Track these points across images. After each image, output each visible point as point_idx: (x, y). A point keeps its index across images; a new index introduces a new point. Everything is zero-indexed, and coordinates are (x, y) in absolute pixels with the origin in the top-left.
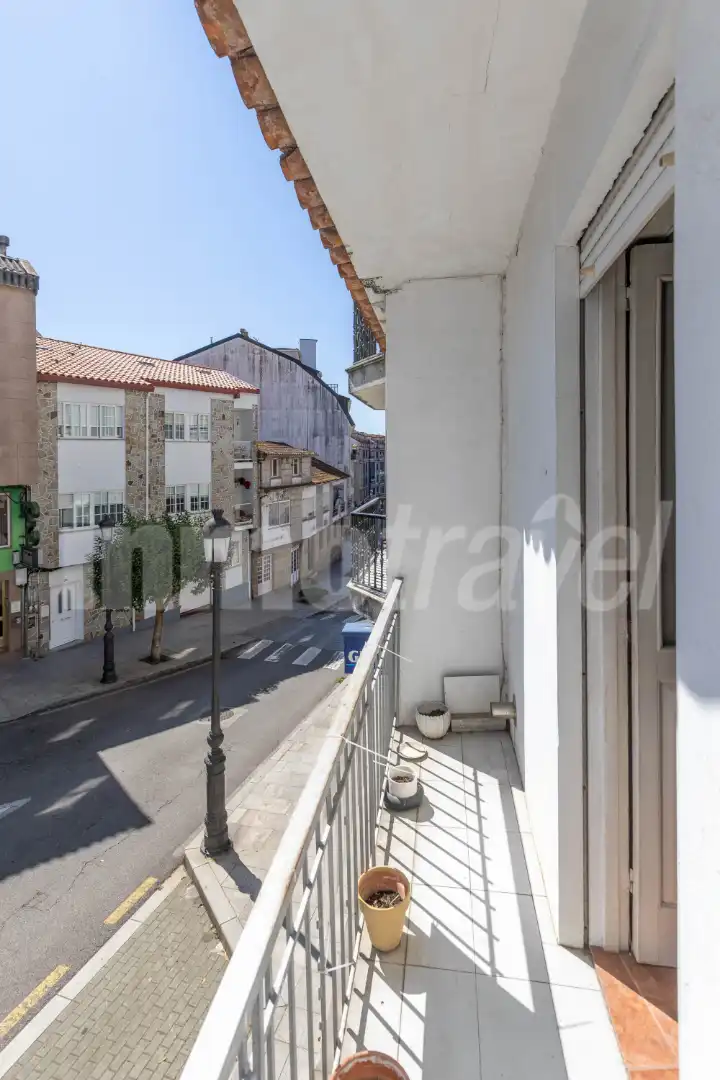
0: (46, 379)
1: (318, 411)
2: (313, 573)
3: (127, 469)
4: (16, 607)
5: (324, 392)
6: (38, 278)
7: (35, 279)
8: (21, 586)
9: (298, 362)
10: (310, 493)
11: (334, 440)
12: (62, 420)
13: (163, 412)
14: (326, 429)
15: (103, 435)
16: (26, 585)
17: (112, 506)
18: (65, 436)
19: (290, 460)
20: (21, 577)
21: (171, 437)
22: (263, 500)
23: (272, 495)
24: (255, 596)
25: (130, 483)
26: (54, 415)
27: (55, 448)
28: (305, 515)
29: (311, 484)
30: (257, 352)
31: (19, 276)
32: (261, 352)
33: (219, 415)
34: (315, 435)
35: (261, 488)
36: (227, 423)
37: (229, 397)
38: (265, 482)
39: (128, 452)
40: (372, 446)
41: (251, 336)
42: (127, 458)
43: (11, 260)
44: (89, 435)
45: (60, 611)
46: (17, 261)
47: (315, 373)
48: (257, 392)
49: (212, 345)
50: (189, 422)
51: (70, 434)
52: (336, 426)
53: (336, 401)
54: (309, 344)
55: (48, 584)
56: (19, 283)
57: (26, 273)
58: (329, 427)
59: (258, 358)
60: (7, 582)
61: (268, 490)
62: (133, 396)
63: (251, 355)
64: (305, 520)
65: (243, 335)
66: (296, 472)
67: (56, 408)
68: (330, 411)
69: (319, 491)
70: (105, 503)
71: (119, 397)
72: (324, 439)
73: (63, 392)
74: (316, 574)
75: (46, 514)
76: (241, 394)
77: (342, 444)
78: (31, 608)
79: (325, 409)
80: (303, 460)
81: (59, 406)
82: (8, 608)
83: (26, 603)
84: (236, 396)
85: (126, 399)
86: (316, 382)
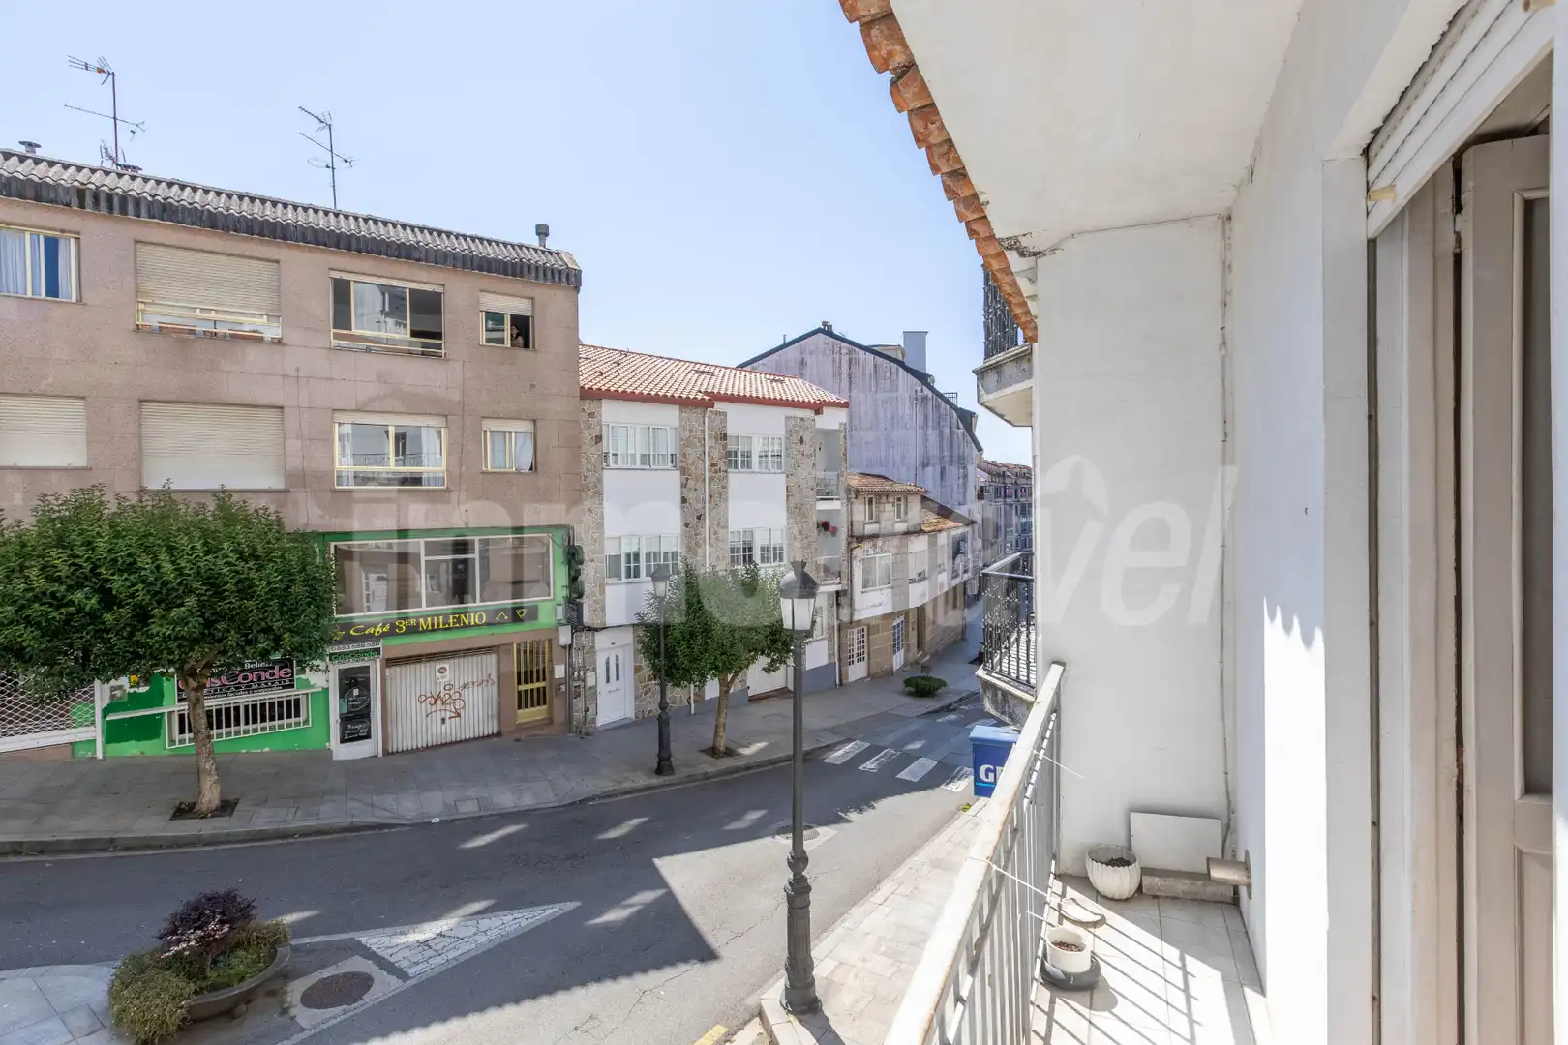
0: (590, 395)
1: (930, 431)
2: (924, 656)
3: (682, 508)
4: (559, 672)
5: (938, 407)
6: (580, 271)
7: (578, 274)
8: (564, 647)
9: (901, 364)
10: (919, 544)
11: (953, 472)
12: (607, 445)
13: (725, 434)
14: (942, 458)
15: (654, 464)
16: (570, 646)
17: (666, 554)
18: (612, 466)
19: (892, 500)
20: (565, 637)
21: (736, 467)
22: (854, 553)
23: (867, 545)
24: (844, 682)
25: (687, 525)
26: (599, 439)
27: (600, 480)
28: (913, 575)
29: (921, 532)
30: (844, 351)
31: (560, 272)
32: (850, 352)
33: (795, 439)
34: (925, 465)
35: (852, 536)
36: (807, 449)
37: (808, 414)
38: (858, 530)
39: (684, 486)
40: (1008, 481)
41: (836, 331)
42: (682, 493)
43: (551, 253)
44: (638, 465)
45: (608, 681)
46: (558, 254)
47: (923, 378)
48: (846, 405)
49: (786, 345)
50: (757, 448)
51: (616, 463)
52: (956, 453)
53: (955, 415)
54: (917, 338)
55: (593, 647)
56: (560, 279)
57: (568, 268)
58: (946, 453)
59: (845, 359)
60: (550, 640)
61: (861, 539)
62: (693, 415)
63: (837, 356)
64: (912, 581)
65: (826, 330)
66: (899, 516)
67: (601, 430)
68: (947, 430)
69: (933, 543)
70: (657, 550)
71: (671, 416)
72: (938, 469)
73: (609, 411)
74: (928, 657)
75: (592, 561)
76: (825, 410)
77: (965, 476)
78: (576, 674)
79: (938, 426)
80: (910, 498)
81: (604, 428)
82: (552, 671)
83: (570, 673)
84: (818, 412)
85: (681, 419)
86: (927, 391)
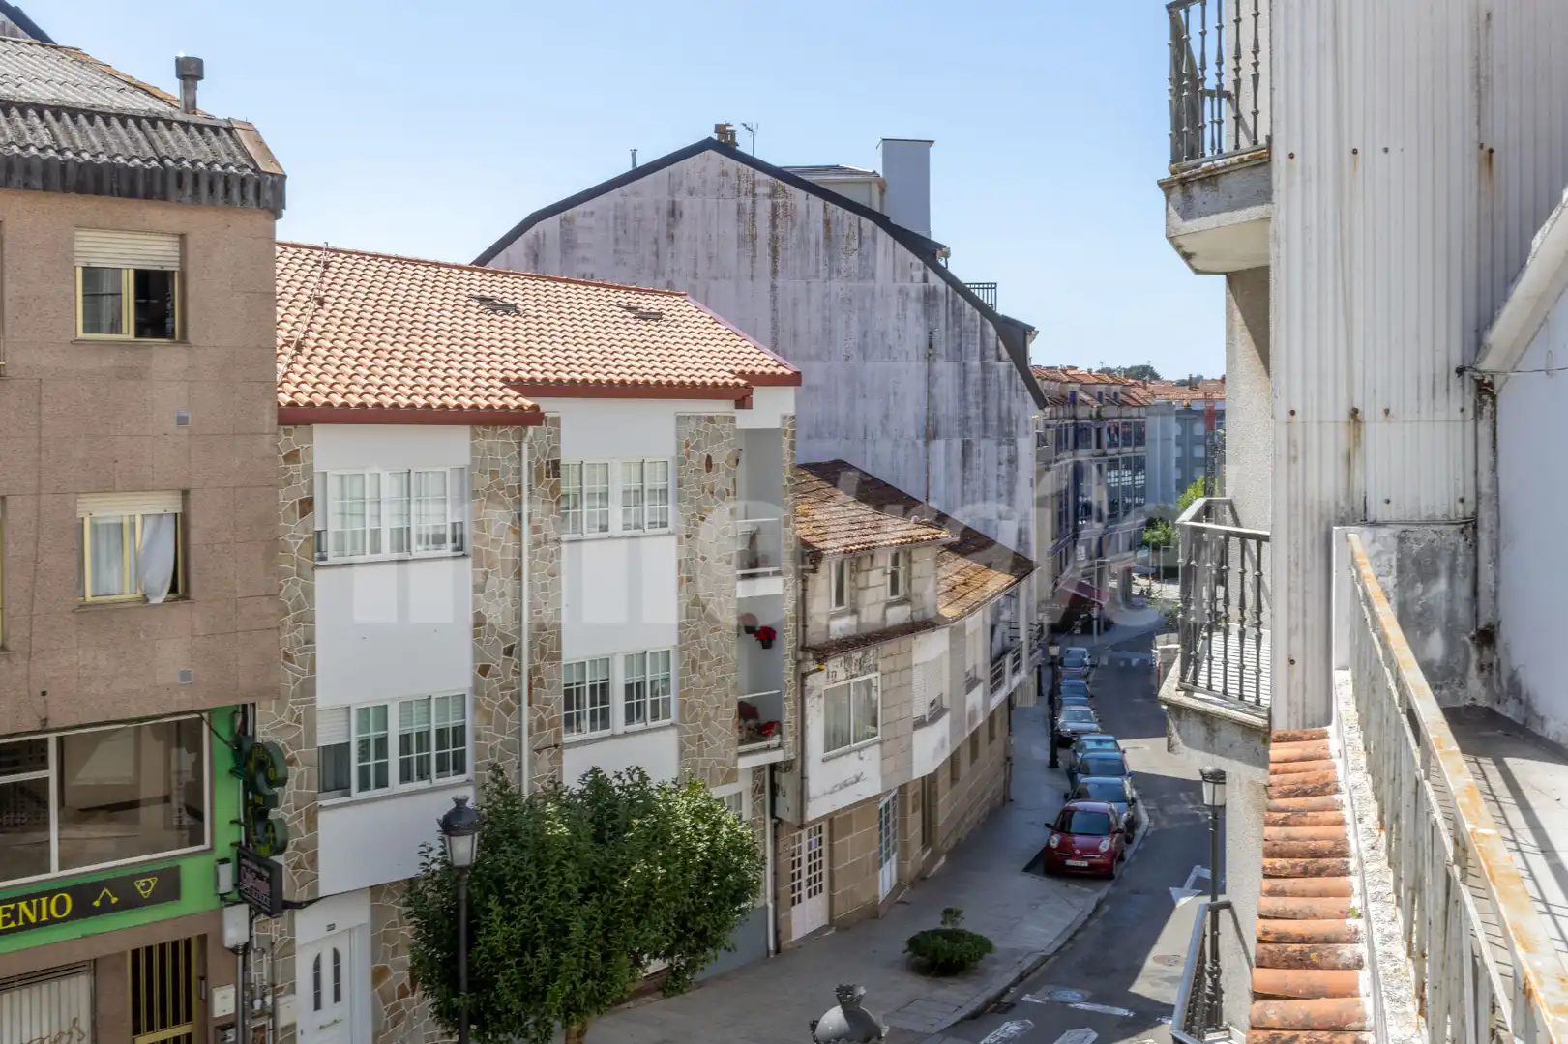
0: (293, 417)
3: (475, 636)
4: (224, 1002)
6: (285, 176)
7: (278, 182)
8: (234, 951)
10: (931, 649)
12: (331, 518)
13: (556, 464)
15: (418, 548)
16: (246, 948)
17: (439, 733)
18: (331, 560)
19: (883, 562)
20: (235, 927)
21: (576, 530)
22: (810, 681)
23: (835, 665)
24: (784, 942)
25: (484, 670)
26: (307, 505)
27: (309, 592)
28: (921, 709)
29: (936, 621)
31: (243, 181)
33: (697, 459)
35: (804, 648)
36: (720, 479)
37: (722, 407)
38: (815, 637)
39: (478, 588)
42: (476, 602)
44: (385, 552)
45: (318, 1006)
48: (795, 379)
50: (619, 483)
51: (341, 552)
55: (292, 941)
56: (245, 195)
57: (256, 170)
60: (203, 938)
61: (822, 653)
62: (497, 440)
64: (920, 724)
66: (895, 593)
67: (311, 487)
69: (957, 641)
70: (423, 727)
71: (456, 445)
73: (328, 447)
76: (759, 393)
78: (258, 1004)
80: (915, 555)
81: (318, 481)
82: (207, 1003)
83: (246, 993)
84: (743, 401)
85: (474, 449)
86: (936, 280)
